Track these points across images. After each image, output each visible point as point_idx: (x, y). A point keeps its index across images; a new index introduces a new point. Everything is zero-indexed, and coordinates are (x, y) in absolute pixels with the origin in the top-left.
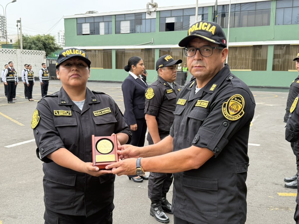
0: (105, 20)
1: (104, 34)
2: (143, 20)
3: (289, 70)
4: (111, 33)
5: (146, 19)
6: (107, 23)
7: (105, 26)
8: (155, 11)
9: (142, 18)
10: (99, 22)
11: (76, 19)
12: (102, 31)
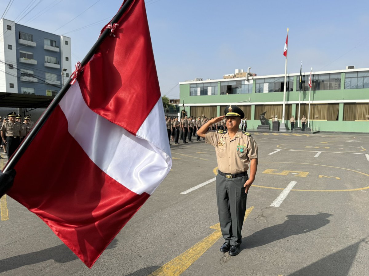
0: (213, 85)
1: (211, 95)
2: (242, 85)
3: (355, 121)
4: (217, 94)
5: (244, 84)
6: (214, 87)
7: (212, 89)
8: (252, 79)
9: (241, 83)
10: (208, 87)
11: (189, 85)
12: (209, 93)
